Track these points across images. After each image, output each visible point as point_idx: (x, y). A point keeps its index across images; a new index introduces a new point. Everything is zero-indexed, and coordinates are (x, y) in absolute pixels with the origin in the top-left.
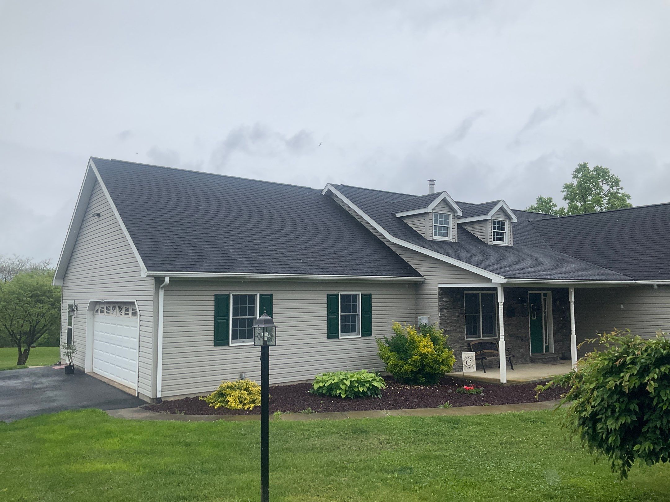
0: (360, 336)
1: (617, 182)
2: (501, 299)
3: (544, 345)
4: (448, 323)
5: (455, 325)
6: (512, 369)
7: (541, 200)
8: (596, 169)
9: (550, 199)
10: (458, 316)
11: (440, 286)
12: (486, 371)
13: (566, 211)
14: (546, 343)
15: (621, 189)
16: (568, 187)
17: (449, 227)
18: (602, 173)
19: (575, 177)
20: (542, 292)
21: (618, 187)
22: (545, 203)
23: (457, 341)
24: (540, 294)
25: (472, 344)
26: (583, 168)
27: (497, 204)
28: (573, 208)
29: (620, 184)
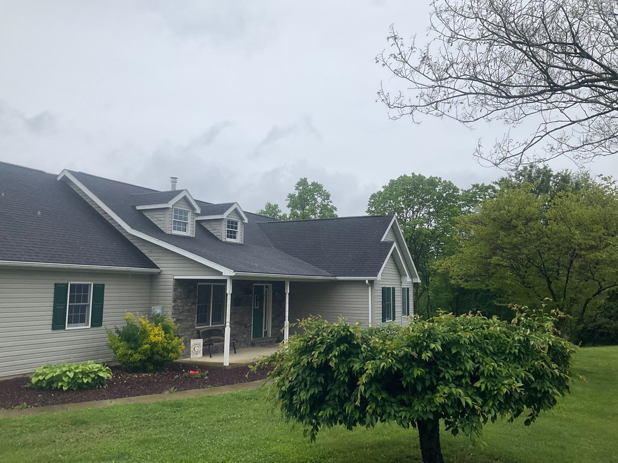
0: (89, 327)
1: (328, 196)
2: (229, 290)
3: (264, 330)
4: (180, 313)
5: (187, 314)
6: (235, 353)
7: (269, 206)
8: (313, 184)
9: (276, 206)
10: (190, 306)
11: (175, 277)
12: (212, 356)
13: (288, 216)
14: (265, 329)
15: (331, 202)
16: (291, 196)
17: (188, 223)
18: (317, 188)
19: (297, 189)
20: (265, 285)
21: (328, 201)
22: (272, 209)
23: (188, 329)
24: (263, 286)
25: (201, 331)
26: (303, 182)
27: (232, 206)
28: (293, 214)
29: (330, 198)
